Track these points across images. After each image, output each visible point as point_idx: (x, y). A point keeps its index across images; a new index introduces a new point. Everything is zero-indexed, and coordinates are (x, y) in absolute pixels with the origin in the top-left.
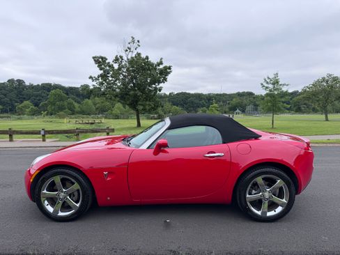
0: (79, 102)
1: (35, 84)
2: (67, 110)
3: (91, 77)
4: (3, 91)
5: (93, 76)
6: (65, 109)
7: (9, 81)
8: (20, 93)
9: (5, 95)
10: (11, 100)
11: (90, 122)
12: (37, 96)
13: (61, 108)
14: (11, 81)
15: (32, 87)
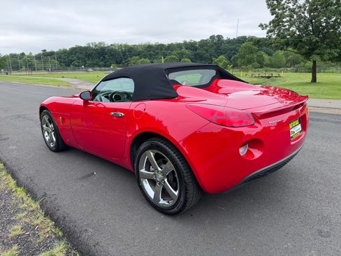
0: (270, 55)
1: (232, 38)
2: (256, 63)
3: (261, 25)
4: (206, 48)
5: (263, 24)
6: (254, 62)
7: (211, 37)
8: (218, 48)
9: (207, 51)
10: (211, 55)
11: (267, 75)
12: (232, 50)
13: (250, 62)
14: (212, 37)
15: (229, 41)
